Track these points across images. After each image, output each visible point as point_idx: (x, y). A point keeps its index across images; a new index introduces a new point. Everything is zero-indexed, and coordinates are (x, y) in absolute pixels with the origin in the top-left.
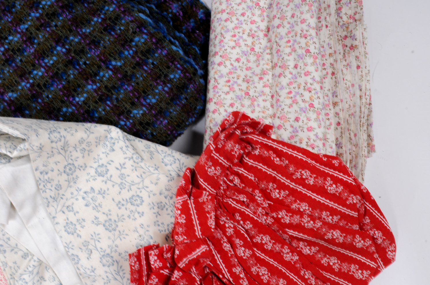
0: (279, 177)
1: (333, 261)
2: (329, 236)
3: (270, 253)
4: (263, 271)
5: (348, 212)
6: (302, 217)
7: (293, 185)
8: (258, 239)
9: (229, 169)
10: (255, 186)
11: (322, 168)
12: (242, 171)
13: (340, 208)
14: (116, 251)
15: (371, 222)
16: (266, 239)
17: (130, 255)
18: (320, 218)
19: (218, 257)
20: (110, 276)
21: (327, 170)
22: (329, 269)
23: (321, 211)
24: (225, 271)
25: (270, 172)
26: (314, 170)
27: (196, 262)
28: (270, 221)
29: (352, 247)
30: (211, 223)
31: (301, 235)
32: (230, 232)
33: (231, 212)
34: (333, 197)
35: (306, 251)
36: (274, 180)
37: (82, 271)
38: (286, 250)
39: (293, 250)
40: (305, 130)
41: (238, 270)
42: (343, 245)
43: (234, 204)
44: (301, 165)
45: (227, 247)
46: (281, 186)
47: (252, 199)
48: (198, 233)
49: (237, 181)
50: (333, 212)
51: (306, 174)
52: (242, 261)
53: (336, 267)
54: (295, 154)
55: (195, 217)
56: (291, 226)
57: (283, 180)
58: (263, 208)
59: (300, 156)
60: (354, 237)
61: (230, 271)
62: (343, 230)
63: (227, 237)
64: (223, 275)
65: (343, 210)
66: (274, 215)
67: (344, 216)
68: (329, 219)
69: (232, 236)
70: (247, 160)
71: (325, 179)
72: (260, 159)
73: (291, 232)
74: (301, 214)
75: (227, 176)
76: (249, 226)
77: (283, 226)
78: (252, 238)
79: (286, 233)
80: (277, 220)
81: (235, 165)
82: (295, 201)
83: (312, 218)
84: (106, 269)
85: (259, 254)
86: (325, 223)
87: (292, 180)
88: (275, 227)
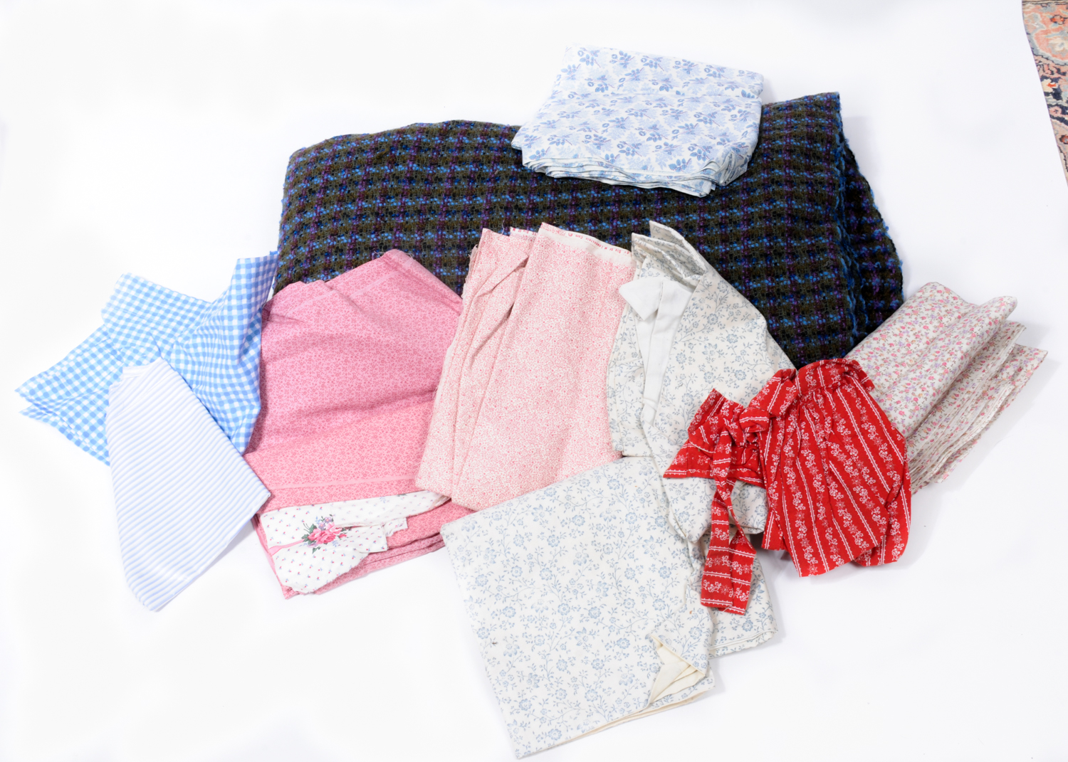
0: (852, 417)
1: (848, 517)
2: (857, 489)
3: (806, 470)
4: (792, 475)
5: (884, 482)
6: (847, 458)
7: (857, 430)
8: (805, 453)
9: (822, 389)
10: (831, 413)
11: (887, 434)
12: (829, 396)
13: (880, 474)
14: (699, 398)
15: (897, 510)
16: (811, 457)
17: (714, 390)
18: (860, 471)
19: (769, 437)
20: (681, 411)
21: (889, 438)
22: (841, 521)
23: (865, 465)
24: (767, 450)
25: (848, 410)
26: (879, 430)
27: (753, 425)
28: (823, 446)
29: (868, 514)
30: (783, 409)
31: (837, 474)
32: (790, 429)
33: (801, 418)
34: (880, 462)
35: (833, 493)
36: (847, 418)
37: (665, 393)
38: (819, 477)
39: (824, 482)
40: (898, 412)
41: (775, 458)
42: (862, 506)
43: (807, 415)
44: (873, 420)
45: (780, 437)
46: (848, 425)
47: (822, 421)
48: (770, 408)
49: (821, 401)
50: (873, 474)
51: (873, 429)
52: (782, 455)
53: (846, 524)
54: (875, 410)
55: (775, 397)
56: (835, 460)
57: (853, 421)
58: (825, 433)
59: (877, 414)
60: (875, 507)
61: (770, 454)
62: (870, 493)
63: (785, 431)
64: (763, 452)
65: (882, 478)
66: (829, 444)
67: (879, 484)
68: (866, 477)
69: (789, 433)
70: (838, 391)
71: (883, 443)
72: (847, 395)
73: (832, 466)
74: (849, 456)
75: (817, 392)
76: (806, 437)
77: (830, 457)
78: (802, 448)
79: (828, 464)
80: (828, 449)
81: (828, 389)
82: (851, 444)
83: (854, 465)
84: (683, 404)
85: (798, 464)
86: (861, 476)
87: (859, 426)
88: (823, 454)
